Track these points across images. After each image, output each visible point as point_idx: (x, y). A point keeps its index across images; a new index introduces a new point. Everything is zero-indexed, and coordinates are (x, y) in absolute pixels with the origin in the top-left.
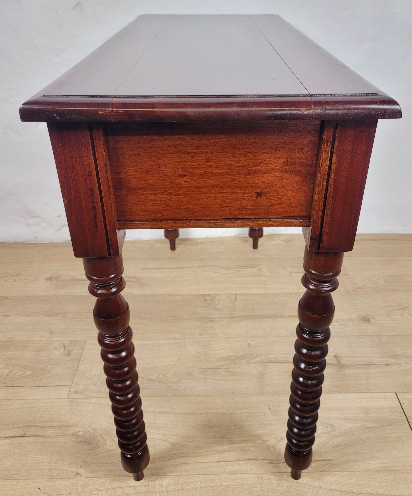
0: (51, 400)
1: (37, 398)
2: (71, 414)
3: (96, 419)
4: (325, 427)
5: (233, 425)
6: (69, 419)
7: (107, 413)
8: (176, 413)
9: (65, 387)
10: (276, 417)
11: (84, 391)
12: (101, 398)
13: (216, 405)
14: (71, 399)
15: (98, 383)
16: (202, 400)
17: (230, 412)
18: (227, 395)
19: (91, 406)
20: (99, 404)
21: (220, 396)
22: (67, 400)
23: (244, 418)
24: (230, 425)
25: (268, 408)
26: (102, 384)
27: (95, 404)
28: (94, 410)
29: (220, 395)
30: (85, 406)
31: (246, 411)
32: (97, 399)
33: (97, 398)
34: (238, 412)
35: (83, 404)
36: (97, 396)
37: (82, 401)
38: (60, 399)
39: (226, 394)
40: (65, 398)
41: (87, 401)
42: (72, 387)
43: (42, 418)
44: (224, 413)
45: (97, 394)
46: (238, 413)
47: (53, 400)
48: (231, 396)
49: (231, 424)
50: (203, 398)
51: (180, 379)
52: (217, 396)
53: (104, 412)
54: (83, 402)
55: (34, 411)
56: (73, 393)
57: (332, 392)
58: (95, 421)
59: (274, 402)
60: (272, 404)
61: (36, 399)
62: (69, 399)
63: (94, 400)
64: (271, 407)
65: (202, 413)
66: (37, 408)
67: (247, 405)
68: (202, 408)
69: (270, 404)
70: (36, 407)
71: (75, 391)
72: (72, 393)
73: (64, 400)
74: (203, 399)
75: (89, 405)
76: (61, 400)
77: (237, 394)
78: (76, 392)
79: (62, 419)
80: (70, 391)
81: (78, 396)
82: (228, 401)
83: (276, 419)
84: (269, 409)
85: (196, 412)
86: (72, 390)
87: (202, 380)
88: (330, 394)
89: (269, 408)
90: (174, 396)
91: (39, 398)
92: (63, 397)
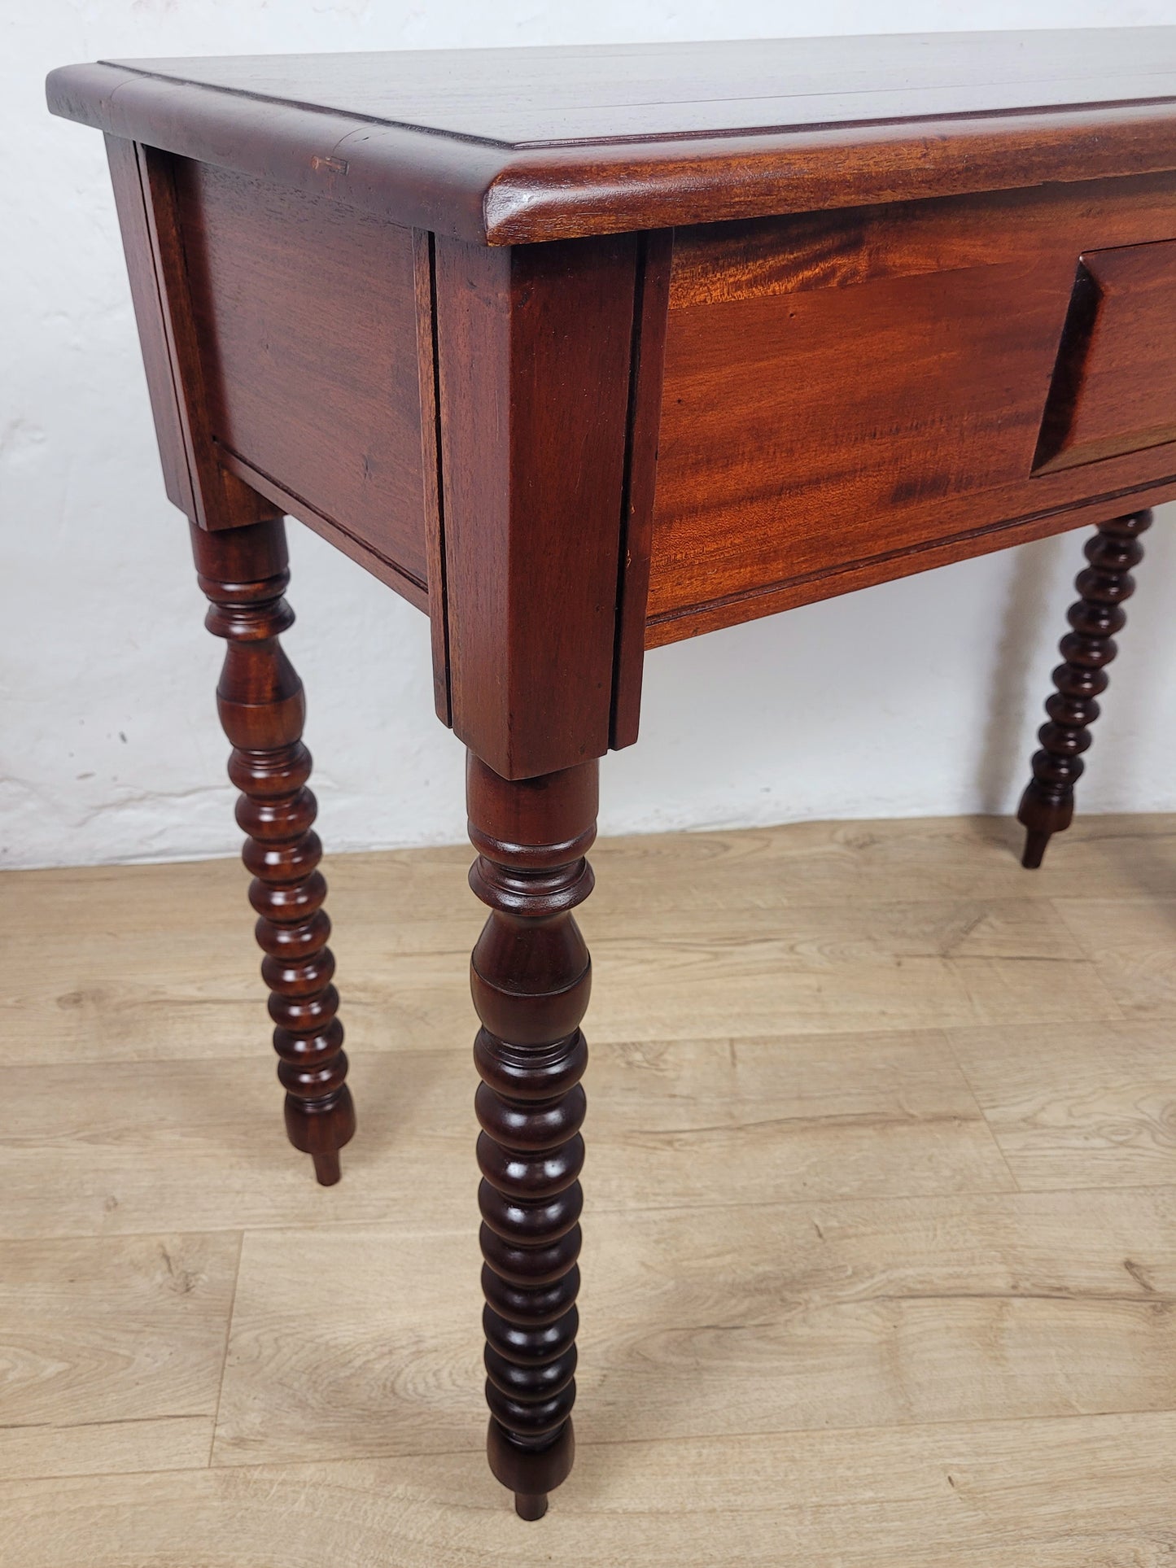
0: (150, 1479)
1: (97, 1471)
2: (236, 1532)
3: (329, 1549)
4: (1165, 1548)
5: (835, 1556)
6: (234, 1554)
7: (368, 1524)
8: (621, 1511)
9: (194, 1423)
10: (982, 1516)
11: (265, 1435)
12: (334, 1460)
13: (757, 1472)
14: (227, 1472)
15: (312, 1402)
16: (700, 1455)
17: (814, 1499)
18: (787, 1432)
19: (303, 1497)
20: (329, 1485)
21: (763, 1436)
22: (209, 1473)
23: (867, 1525)
24: (825, 1556)
25: (947, 1478)
26: (329, 1403)
27: (315, 1485)
28: (317, 1514)
29: (763, 1433)
30: (280, 1497)
31: (869, 1494)
32: (320, 1465)
33: (319, 1461)
34: (840, 1499)
35: (271, 1488)
36: (317, 1456)
37: (267, 1475)
38: (185, 1469)
39: (782, 1429)
40: (202, 1469)
41: (284, 1475)
42: (220, 1420)
43: (131, 1554)
44: (792, 1507)
45: (317, 1446)
46: (844, 1505)
47: (157, 1475)
48: (804, 1434)
49: (827, 1550)
50: (703, 1447)
51: (605, 1376)
52: (754, 1438)
53: (357, 1519)
54: (271, 1482)
55: (96, 1524)
56: (229, 1444)
57: (1152, 1405)
58: (329, 1559)
59: (960, 1454)
60: (956, 1461)
61: (96, 1475)
62: (219, 1472)
63: (309, 1472)
64: (956, 1476)
65: (713, 1511)
66: (103, 1512)
67: (869, 1471)
68: (709, 1488)
69: (948, 1461)
70: (101, 1507)
71: (235, 1438)
72: (225, 1446)
73: (200, 1474)
74: (705, 1451)
75: (294, 1491)
76: (187, 1477)
77: (824, 1429)
78: (239, 1442)
79: (204, 1556)
80: (214, 1437)
81: (247, 1456)
82: (797, 1456)
83: (985, 1522)
84: (950, 1485)
85: (689, 1507)
86: (220, 1431)
87: (684, 1376)
88: (1149, 1416)
89: (950, 1479)
90: (597, 1443)
91: (106, 1470)
92: (195, 1464)
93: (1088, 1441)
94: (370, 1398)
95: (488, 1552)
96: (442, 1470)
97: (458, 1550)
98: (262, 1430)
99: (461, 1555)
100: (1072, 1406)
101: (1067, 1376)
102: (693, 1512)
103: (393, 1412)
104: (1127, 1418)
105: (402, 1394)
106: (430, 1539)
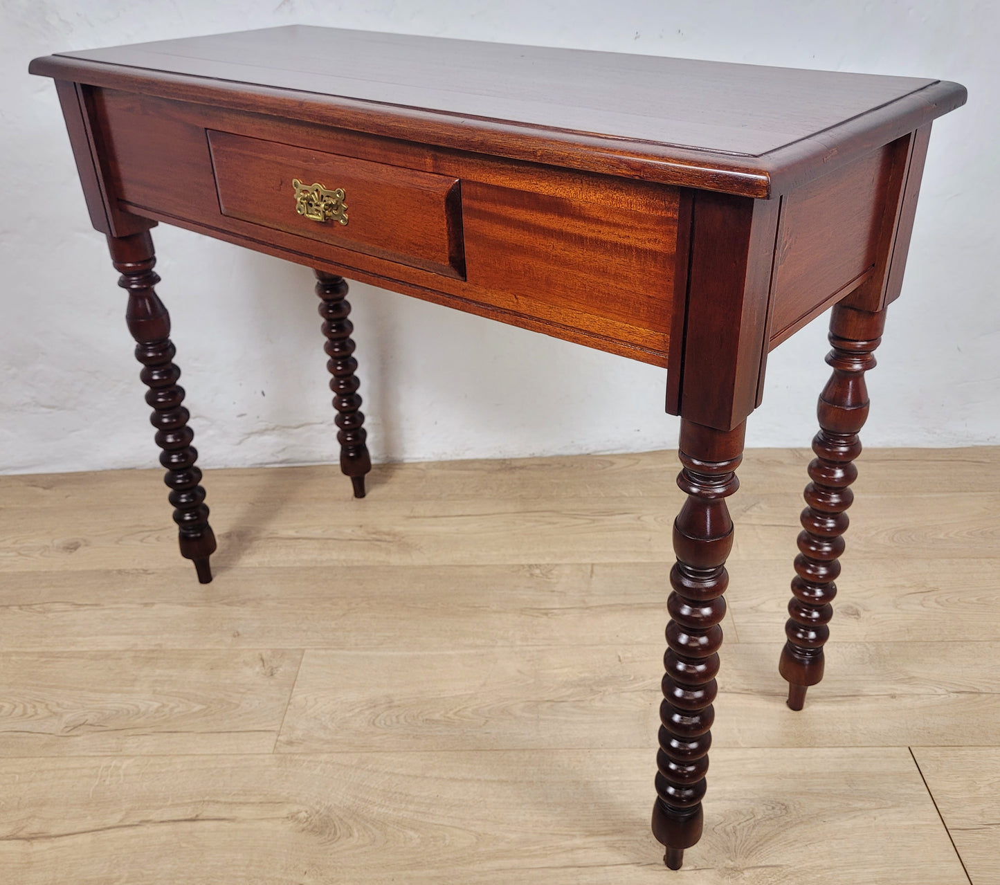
0: (242, 757)
2: (283, 781)
3: (329, 790)
4: (770, 808)
5: (592, 804)
6: (280, 790)
7: (351, 780)
8: (483, 779)
9: (267, 734)
11: (304, 740)
12: (338, 752)
13: (559, 766)
14: (282, 755)
15: (330, 727)
16: (530, 757)
17: (587, 779)
18: (579, 749)
19: (319, 767)
20: (333, 763)
22: (273, 756)
23: (613, 791)
24: (586, 803)
26: (339, 727)
27: (327, 763)
28: (326, 774)
29: (566, 749)
30: (308, 767)
31: (617, 778)
32: (330, 754)
33: (330, 752)
34: (601, 779)
35: (304, 763)
36: (329, 750)
37: (302, 757)
38: (260, 753)
39: (577, 747)
40: (269, 754)
41: (311, 758)
42: (281, 733)
43: (228, 788)
44: (574, 782)
45: (330, 746)
46: (602, 782)
47: (246, 755)
48: (588, 750)
49: (588, 801)
50: (533, 753)
51: (487, 721)
52: (561, 751)
53: (345, 777)
54: (304, 761)
55: (212, 775)
56: (284, 743)
57: (783, 745)
58: (329, 794)
61: (215, 754)
62: (278, 756)
63: (324, 757)
65: (532, 782)
66: (217, 770)
67: (619, 768)
68: (532, 771)
70: (216, 768)
71: (288, 741)
72: (282, 744)
73: (268, 756)
74: (533, 756)
75: (315, 765)
76: (261, 757)
77: (599, 748)
78: (290, 743)
79: (265, 790)
80: (277, 740)
81: (293, 749)
82: (582, 760)
86: (281, 738)
87: (529, 722)
88: (779, 749)
90: (478, 750)
91: (219, 753)
92: (266, 752)
93: (741, 759)
94: (360, 726)
95: (410, 795)
96: (393, 758)
97: (396, 793)
98: (302, 738)
99: (396, 795)
100: (738, 743)
101: (739, 730)
102: (521, 782)
103: (372, 733)
104: (766, 750)
105: (378, 725)
106: (381, 788)
